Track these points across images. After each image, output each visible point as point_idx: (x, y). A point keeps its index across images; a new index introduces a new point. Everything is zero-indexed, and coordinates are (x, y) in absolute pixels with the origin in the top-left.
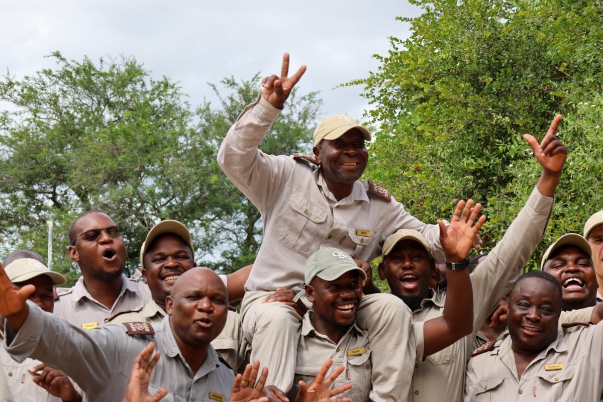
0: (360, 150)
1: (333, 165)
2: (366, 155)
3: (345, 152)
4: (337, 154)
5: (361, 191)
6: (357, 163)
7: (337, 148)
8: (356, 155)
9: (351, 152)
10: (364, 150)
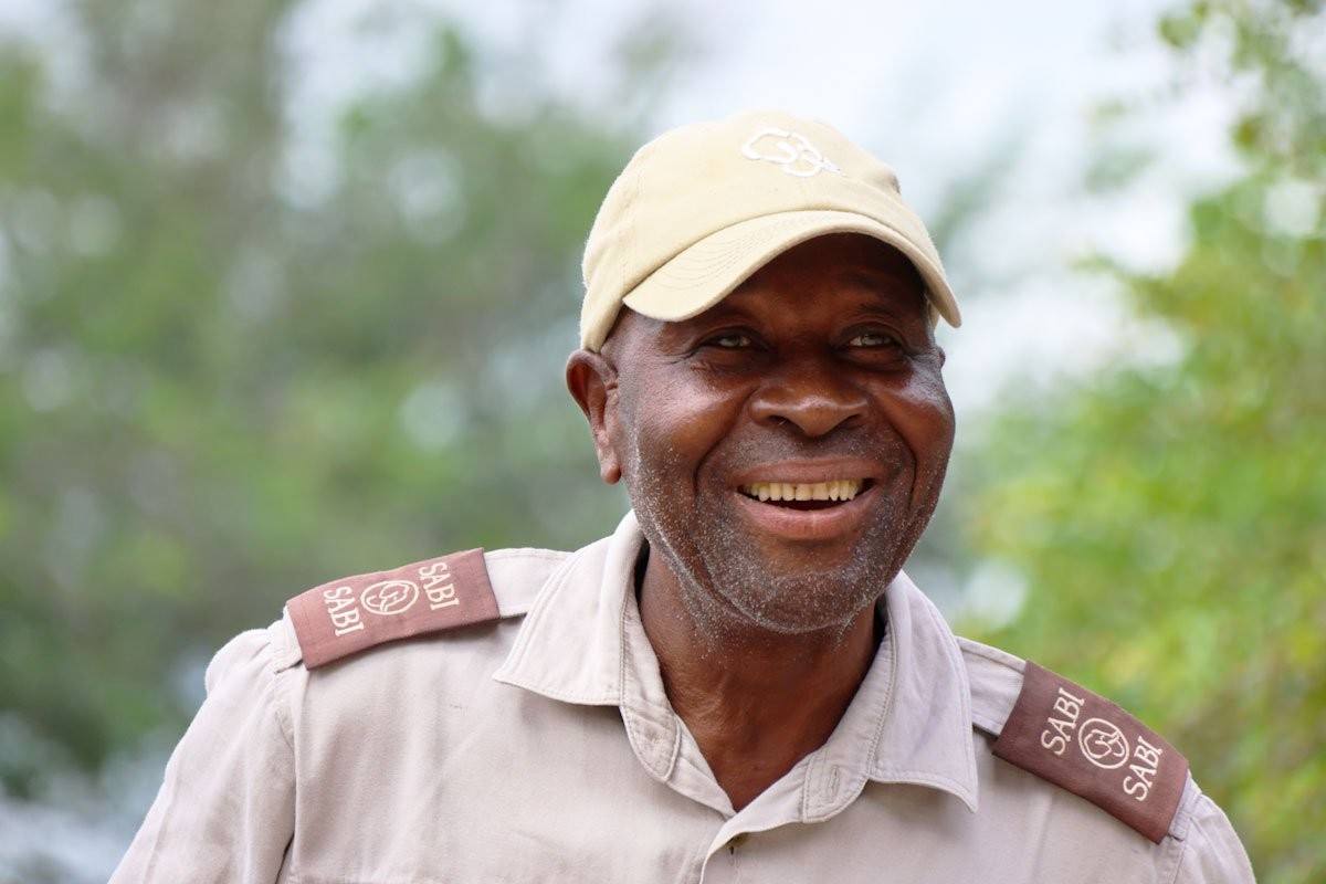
0: (876, 387)
1: (684, 496)
2: (940, 423)
3: (763, 405)
4: (705, 415)
5: (936, 711)
6: (866, 485)
7: (715, 375)
8: (847, 426)
9: (809, 404)
10: (916, 391)
